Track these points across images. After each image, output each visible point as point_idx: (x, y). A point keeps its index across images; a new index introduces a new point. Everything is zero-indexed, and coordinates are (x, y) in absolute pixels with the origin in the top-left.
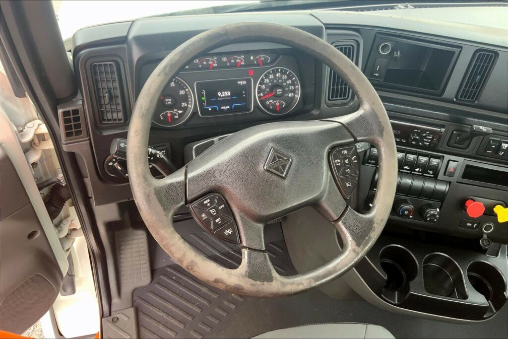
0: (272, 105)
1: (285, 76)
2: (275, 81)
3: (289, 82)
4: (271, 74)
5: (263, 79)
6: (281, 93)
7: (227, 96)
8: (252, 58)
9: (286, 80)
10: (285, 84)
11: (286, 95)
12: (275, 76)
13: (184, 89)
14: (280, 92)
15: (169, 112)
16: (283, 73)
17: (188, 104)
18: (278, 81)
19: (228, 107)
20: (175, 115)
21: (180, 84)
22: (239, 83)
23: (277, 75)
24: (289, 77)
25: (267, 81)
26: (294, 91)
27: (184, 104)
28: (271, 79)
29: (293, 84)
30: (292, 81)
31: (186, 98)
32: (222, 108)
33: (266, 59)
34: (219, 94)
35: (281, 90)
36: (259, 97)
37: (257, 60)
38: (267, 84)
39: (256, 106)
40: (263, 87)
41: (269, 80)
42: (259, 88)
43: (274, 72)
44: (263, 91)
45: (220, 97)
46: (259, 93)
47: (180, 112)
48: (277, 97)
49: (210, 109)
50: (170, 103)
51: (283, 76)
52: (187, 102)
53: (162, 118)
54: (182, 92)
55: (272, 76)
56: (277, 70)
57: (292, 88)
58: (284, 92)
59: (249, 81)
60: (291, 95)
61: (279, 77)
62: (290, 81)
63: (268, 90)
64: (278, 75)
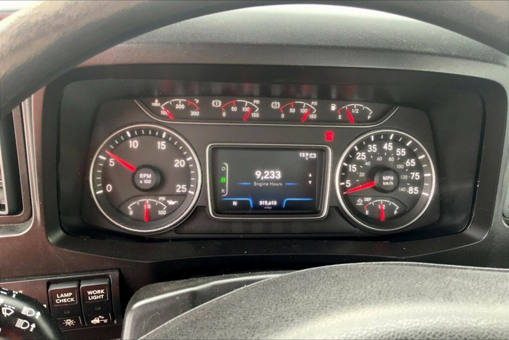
0: (370, 208)
1: (403, 150)
2: (379, 159)
3: (411, 163)
4: (372, 143)
5: (353, 152)
6: (392, 183)
7: (275, 181)
8: (333, 108)
9: (403, 160)
10: (400, 167)
11: (402, 189)
12: (380, 148)
13: (184, 157)
14: (389, 181)
15: (147, 201)
16: (398, 142)
17: (188, 187)
18: (386, 158)
19: (275, 203)
20: (161, 208)
21: (177, 147)
22: (303, 155)
23: (385, 147)
24: (411, 154)
25: (361, 156)
26: (420, 184)
27: (181, 188)
28: (372, 153)
29: (419, 168)
30: (418, 162)
31: (186, 176)
32: (261, 203)
33: (364, 113)
34: (258, 174)
35: (392, 178)
36: (343, 188)
37: (343, 112)
38: (361, 163)
39: (335, 208)
40: (353, 168)
41: (368, 155)
42: (344, 169)
43: (379, 140)
44: (353, 176)
45: (259, 181)
46: (342, 179)
47: (171, 203)
48: (382, 191)
49: (235, 203)
50: (149, 182)
51: (398, 150)
52: (188, 183)
53: (131, 213)
54: (179, 163)
55: (373, 148)
56: (387, 136)
57: (416, 175)
58: (398, 182)
59: (322, 152)
60: (413, 190)
61: (388, 151)
62: (413, 161)
63: (362, 175)
64: (388, 146)
